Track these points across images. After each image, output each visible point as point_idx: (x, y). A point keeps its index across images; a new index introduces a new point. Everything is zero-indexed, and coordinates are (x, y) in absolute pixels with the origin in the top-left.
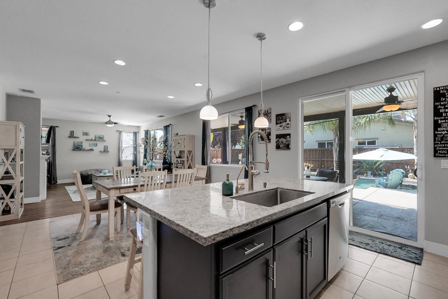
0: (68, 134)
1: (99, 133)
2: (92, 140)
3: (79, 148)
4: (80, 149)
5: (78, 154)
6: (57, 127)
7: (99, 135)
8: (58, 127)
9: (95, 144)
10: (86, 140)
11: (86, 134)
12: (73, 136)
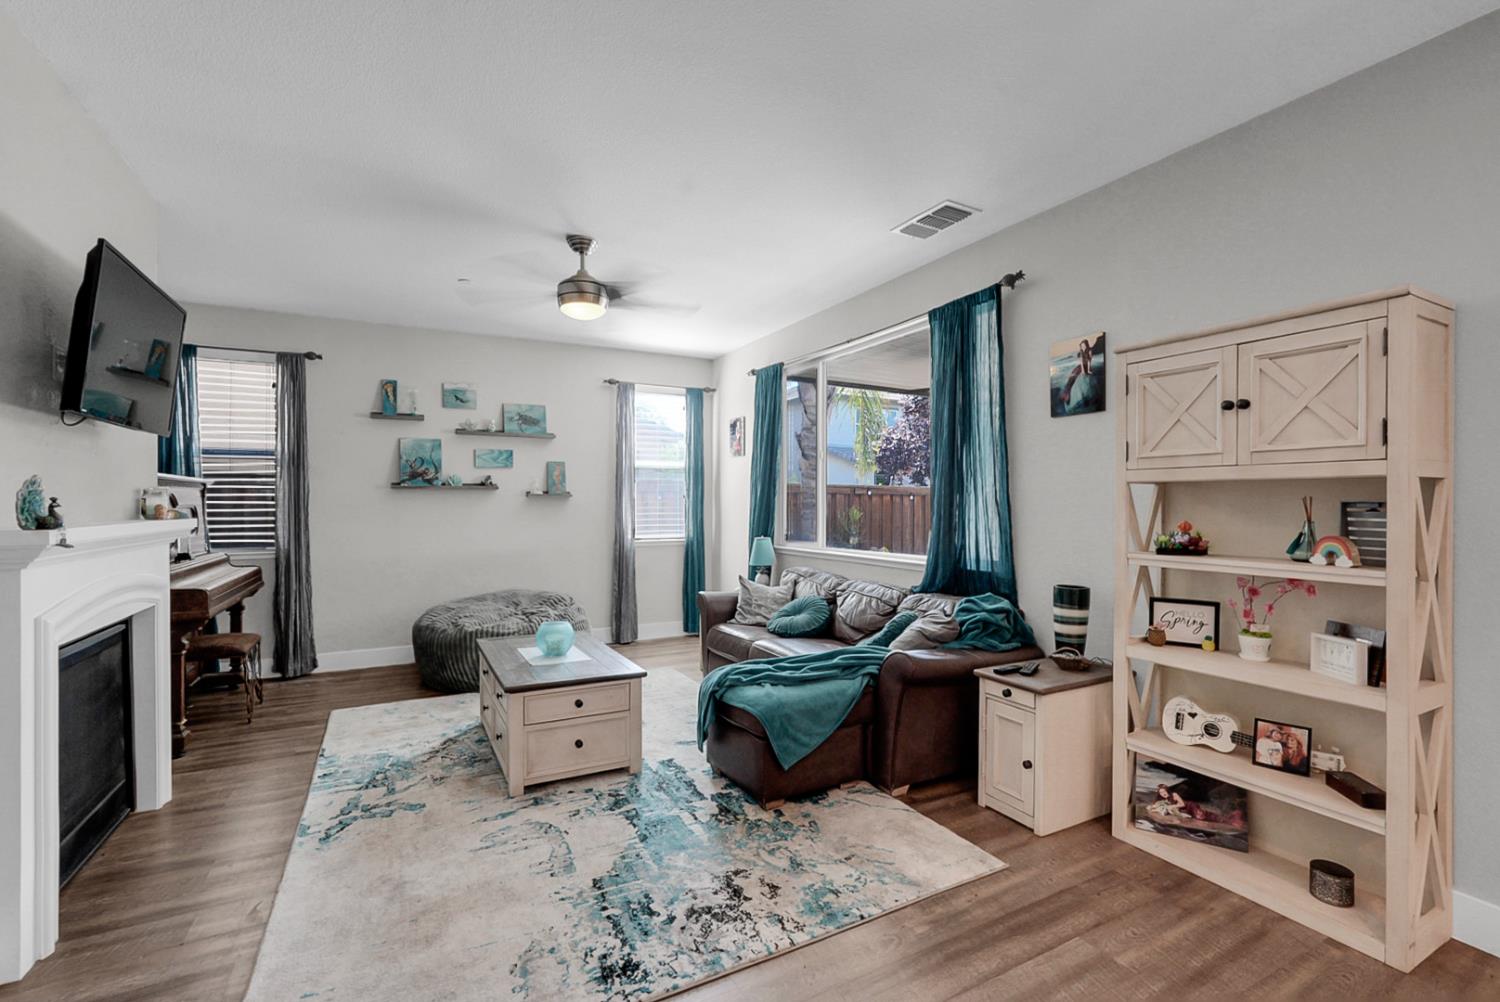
0: (369, 399)
1: (521, 397)
2: (485, 432)
3: (421, 475)
4: (429, 481)
5: (420, 505)
6: (310, 356)
7: (519, 406)
8: (320, 357)
9: (501, 453)
10: (459, 432)
11: (457, 398)
12: (395, 408)
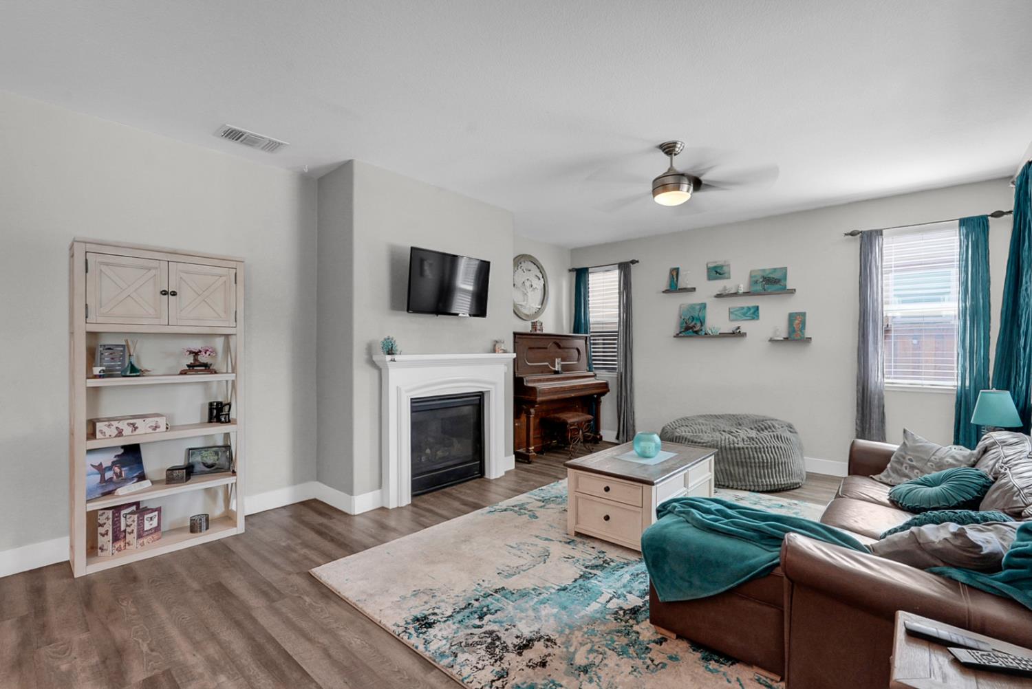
1: (767, 262)
2: (736, 294)
3: (692, 328)
4: (696, 332)
5: (694, 347)
6: (633, 262)
7: (764, 270)
8: (637, 262)
9: (749, 308)
10: (719, 296)
11: (717, 272)
12: (677, 285)
